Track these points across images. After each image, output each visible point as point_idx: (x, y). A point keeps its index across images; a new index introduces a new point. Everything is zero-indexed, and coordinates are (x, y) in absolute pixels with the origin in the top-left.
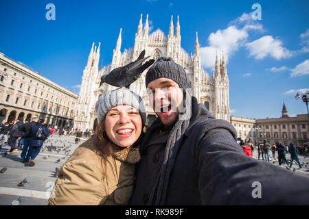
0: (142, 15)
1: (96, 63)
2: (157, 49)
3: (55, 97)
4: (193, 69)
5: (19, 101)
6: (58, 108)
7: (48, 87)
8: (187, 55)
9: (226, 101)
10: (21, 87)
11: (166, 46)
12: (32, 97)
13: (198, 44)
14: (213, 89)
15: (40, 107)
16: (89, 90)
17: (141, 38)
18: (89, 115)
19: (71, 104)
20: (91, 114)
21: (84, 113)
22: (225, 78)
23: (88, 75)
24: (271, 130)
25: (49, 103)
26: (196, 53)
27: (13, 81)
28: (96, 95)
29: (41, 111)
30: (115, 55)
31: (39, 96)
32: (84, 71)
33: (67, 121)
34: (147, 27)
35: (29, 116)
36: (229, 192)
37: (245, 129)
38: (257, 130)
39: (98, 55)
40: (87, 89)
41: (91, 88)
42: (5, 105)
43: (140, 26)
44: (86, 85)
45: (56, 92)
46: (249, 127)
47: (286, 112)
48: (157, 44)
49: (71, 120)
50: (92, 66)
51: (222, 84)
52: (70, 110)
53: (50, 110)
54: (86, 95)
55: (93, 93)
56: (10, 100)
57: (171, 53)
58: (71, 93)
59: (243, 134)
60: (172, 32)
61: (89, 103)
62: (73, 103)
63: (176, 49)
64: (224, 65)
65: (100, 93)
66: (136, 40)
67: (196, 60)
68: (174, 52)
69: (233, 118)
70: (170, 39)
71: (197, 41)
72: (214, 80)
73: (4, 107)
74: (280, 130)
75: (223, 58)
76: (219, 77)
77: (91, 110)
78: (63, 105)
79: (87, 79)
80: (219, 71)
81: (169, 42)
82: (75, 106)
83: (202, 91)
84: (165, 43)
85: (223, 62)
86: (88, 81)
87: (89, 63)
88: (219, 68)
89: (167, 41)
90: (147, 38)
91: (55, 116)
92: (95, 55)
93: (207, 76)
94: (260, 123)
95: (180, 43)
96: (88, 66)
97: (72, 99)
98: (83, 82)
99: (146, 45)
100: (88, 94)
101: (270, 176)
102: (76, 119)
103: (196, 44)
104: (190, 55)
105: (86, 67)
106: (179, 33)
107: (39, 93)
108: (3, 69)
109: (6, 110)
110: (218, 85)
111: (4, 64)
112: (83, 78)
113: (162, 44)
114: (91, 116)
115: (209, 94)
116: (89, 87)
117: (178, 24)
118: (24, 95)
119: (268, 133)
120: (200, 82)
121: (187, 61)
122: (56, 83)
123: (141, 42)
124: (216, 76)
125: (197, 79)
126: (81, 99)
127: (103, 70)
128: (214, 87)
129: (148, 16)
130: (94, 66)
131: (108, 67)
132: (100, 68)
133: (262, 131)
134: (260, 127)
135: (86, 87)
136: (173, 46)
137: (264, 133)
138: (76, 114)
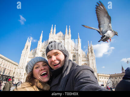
0: (52, 25)
1: (29, 48)
7: (2, 60)
9: (94, 66)
11: (64, 39)
13: (79, 38)
16: (24, 61)
17: (52, 35)
18: (24, 75)
20: (25, 74)
21: (21, 73)
22: (93, 54)
23: (24, 54)
30: (39, 43)
32: (23, 51)
34: (55, 31)
37: (105, 80)
38: (111, 80)
39: (30, 43)
40: (24, 60)
43: (52, 30)
44: (23, 58)
45: (6, 62)
46: (107, 78)
48: (60, 38)
49: (13, 77)
51: (92, 57)
52: (13, 72)
54: (23, 63)
57: (66, 43)
58: (14, 63)
59: (105, 83)
60: (67, 33)
61: (24, 68)
62: (15, 68)
63: (69, 40)
66: (49, 36)
68: (68, 42)
69: (99, 74)
71: (79, 37)
72: (88, 55)
76: (90, 54)
79: (24, 55)
80: (90, 51)
81: (65, 37)
82: (16, 70)
83: (83, 61)
86: (24, 56)
87: (26, 47)
88: (90, 49)
89: (64, 37)
90: (55, 35)
92: (28, 44)
93: (84, 53)
94: (113, 76)
95: (71, 38)
97: (15, 66)
99: (55, 39)
100: (24, 63)
102: (16, 77)
105: (24, 50)
106: (70, 33)
110: (90, 58)
112: (22, 55)
113: (62, 38)
114: (25, 75)
115: (86, 62)
116: (25, 59)
119: (117, 81)
120: (81, 56)
121: (74, 46)
123: (52, 38)
124: (89, 53)
125: (79, 55)
126: (20, 66)
127: (32, 51)
128: (88, 59)
129: (55, 26)
130: (28, 49)
131: (35, 49)
132: (31, 50)
133: (114, 80)
134: (113, 78)
135: (23, 60)
136: (67, 39)
137: (115, 82)
138: (16, 74)
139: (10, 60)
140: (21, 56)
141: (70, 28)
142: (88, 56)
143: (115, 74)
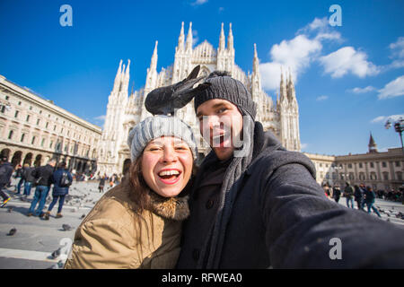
0: (183, 23)
1: (125, 87)
2: (204, 67)
3: (72, 133)
5: (25, 138)
6: (76, 146)
7: (63, 119)
8: (243, 74)
9: (295, 133)
10: (28, 120)
11: (215, 63)
12: (42, 133)
13: (257, 59)
14: (278, 118)
15: (53, 145)
16: (116, 122)
17: (183, 53)
18: (117, 155)
19: (93, 140)
20: (119, 153)
21: (110, 152)
22: (293, 103)
23: (115, 103)
24: (356, 169)
25: (65, 140)
26: (254, 71)
27: (17, 112)
28: (125, 128)
29: (53, 150)
30: (149, 75)
31: (51, 131)
32: (110, 97)
33: (89, 163)
34: (190, 39)
35: (39, 158)
37: (321, 169)
38: (337, 170)
39: (128, 76)
40: (114, 120)
41: (118, 120)
42: (7, 144)
43: (182, 38)
44: (113, 115)
45: (73, 125)
46: (327, 166)
47: (374, 145)
48: (204, 60)
49: (94, 162)
51: (289, 111)
52: (92, 149)
53: (66, 149)
54: (113, 128)
55: (121, 127)
56: (13, 136)
58: (92, 126)
59: (319, 176)
60: (223, 44)
61: (117, 140)
62: (96, 140)
63: (229, 66)
64: (292, 86)
65: (130, 125)
66: (176, 56)
67: (255, 80)
70: (220, 54)
71: (256, 55)
73: (6, 147)
74: (367, 169)
75: (290, 76)
76: (285, 102)
77: (119, 149)
78: (82, 141)
79: (113, 107)
80: (285, 94)
81: (219, 57)
82: (99, 143)
83: (264, 120)
84: (214, 59)
85: (290, 83)
86: (115, 110)
87: (116, 86)
88: (285, 90)
89: (216, 56)
90: (191, 53)
91: (72, 157)
92: (123, 76)
93: (269, 100)
94: (341, 161)
95: (233, 59)
96: (114, 91)
97: (94, 134)
98: (108, 111)
99: (190, 62)
100: (115, 127)
102: (100, 160)
103: (255, 59)
104: (247, 74)
105: (112, 93)
106: (231, 46)
107: (51, 127)
108: (5, 97)
109: (8, 151)
110: (284, 113)
111: (6, 91)
112: (108, 106)
113: (210, 60)
114: (120, 157)
115: (273, 125)
116: (116, 118)
117: (231, 33)
118: (32, 130)
119: (351, 173)
120: (261, 109)
122: (74, 114)
123: (183, 59)
124: (281, 100)
126: (107, 134)
127: (135, 96)
128: (279, 114)
129: (191, 24)
130: (122, 91)
131: (141, 91)
132: (130, 94)
133: (343, 171)
134: (341, 166)
135: (112, 118)
136: (224, 62)
137: (345, 174)
138: (99, 153)
139: (82, 121)
140: (106, 109)
141: (231, 31)
142: (279, 107)
143: (350, 155)
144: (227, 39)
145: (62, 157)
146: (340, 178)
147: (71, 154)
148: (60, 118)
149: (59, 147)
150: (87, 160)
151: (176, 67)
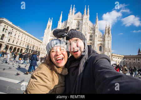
0: (71, 5)
1: (51, 27)
2: (78, 21)
3: (32, 42)
4: (95, 31)
5: (18, 43)
6: (34, 47)
9: (110, 46)
10: (18, 37)
11: (82, 20)
12: (23, 42)
13: (98, 19)
14: (104, 40)
15: (26, 46)
16: (47, 39)
17: (71, 16)
19: (39, 45)
22: (110, 35)
23: (47, 32)
24: (132, 61)
25: (30, 44)
26: (96, 23)
27: (15, 34)
29: (26, 48)
30: (59, 23)
31: (26, 41)
32: (45, 31)
33: (37, 52)
34: (74, 11)
35: (22, 50)
36: (109, 90)
37: (118, 60)
38: (125, 61)
39: (52, 23)
42: (12, 45)
43: (71, 10)
45: (33, 40)
46: (121, 59)
47: (140, 52)
48: (78, 19)
49: (39, 52)
50: (49, 28)
51: (108, 38)
52: (39, 48)
53: (30, 47)
54: (46, 41)
56: (14, 42)
57: (84, 23)
59: (117, 62)
60: (85, 13)
62: (40, 45)
63: (87, 21)
64: (110, 29)
66: (68, 17)
67: (96, 26)
68: (86, 22)
69: (113, 54)
70: (84, 16)
71: (97, 17)
72: (104, 36)
73: (12, 46)
74: (136, 61)
75: (109, 25)
76: (107, 35)
78: (36, 45)
79: (46, 34)
80: (107, 32)
81: (84, 18)
83: (99, 41)
84: (82, 18)
85: (109, 28)
86: (47, 35)
87: (48, 27)
88: (107, 30)
89: (83, 17)
90: (74, 16)
91: (32, 50)
92: (50, 23)
93: (101, 34)
94: (126, 57)
95: (89, 18)
96: (47, 28)
97: (39, 43)
98: (44, 35)
99: (73, 19)
101: (128, 82)
102: (41, 52)
103: (97, 19)
104: (93, 24)
105: (46, 29)
106: (88, 14)
107: (26, 40)
108: (12, 29)
109: (12, 47)
110: (106, 39)
111: (12, 27)
112: (45, 34)
113: (80, 19)
115: (102, 43)
116: (47, 38)
117: (88, 9)
118: (20, 41)
119: (130, 62)
120: (98, 37)
121: (92, 27)
123: (71, 18)
125: (96, 35)
126: (44, 43)
130: (50, 29)
134: (126, 59)
136: (85, 19)
137: (128, 62)
138: (41, 49)
139: (36, 38)
141: (88, 8)
144: (87, 11)
145: (29, 50)
146: (125, 63)
147: (32, 49)
148: (29, 37)
149: (28, 46)
150: (37, 51)
151: (68, 21)
